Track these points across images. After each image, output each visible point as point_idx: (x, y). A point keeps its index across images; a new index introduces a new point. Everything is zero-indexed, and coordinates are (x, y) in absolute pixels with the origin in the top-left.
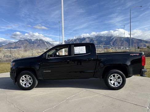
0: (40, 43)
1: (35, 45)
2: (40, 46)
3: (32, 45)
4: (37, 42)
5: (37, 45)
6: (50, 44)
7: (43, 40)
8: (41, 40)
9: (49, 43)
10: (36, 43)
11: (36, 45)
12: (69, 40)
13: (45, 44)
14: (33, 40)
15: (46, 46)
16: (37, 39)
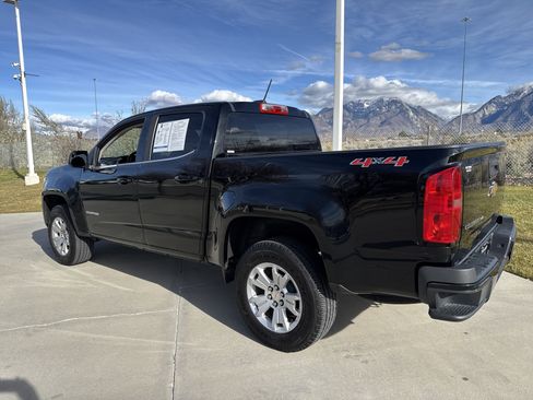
0: (389, 114)
1: (373, 122)
2: (390, 124)
3: (363, 121)
4: (381, 108)
5: (379, 123)
6: (427, 113)
7: (400, 102)
8: (395, 102)
9: (423, 109)
10: (376, 114)
11: (376, 121)
12: (518, 93)
13: (408, 118)
14: (366, 106)
15: (411, 123)
16: (381, 100)
